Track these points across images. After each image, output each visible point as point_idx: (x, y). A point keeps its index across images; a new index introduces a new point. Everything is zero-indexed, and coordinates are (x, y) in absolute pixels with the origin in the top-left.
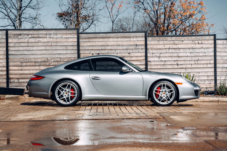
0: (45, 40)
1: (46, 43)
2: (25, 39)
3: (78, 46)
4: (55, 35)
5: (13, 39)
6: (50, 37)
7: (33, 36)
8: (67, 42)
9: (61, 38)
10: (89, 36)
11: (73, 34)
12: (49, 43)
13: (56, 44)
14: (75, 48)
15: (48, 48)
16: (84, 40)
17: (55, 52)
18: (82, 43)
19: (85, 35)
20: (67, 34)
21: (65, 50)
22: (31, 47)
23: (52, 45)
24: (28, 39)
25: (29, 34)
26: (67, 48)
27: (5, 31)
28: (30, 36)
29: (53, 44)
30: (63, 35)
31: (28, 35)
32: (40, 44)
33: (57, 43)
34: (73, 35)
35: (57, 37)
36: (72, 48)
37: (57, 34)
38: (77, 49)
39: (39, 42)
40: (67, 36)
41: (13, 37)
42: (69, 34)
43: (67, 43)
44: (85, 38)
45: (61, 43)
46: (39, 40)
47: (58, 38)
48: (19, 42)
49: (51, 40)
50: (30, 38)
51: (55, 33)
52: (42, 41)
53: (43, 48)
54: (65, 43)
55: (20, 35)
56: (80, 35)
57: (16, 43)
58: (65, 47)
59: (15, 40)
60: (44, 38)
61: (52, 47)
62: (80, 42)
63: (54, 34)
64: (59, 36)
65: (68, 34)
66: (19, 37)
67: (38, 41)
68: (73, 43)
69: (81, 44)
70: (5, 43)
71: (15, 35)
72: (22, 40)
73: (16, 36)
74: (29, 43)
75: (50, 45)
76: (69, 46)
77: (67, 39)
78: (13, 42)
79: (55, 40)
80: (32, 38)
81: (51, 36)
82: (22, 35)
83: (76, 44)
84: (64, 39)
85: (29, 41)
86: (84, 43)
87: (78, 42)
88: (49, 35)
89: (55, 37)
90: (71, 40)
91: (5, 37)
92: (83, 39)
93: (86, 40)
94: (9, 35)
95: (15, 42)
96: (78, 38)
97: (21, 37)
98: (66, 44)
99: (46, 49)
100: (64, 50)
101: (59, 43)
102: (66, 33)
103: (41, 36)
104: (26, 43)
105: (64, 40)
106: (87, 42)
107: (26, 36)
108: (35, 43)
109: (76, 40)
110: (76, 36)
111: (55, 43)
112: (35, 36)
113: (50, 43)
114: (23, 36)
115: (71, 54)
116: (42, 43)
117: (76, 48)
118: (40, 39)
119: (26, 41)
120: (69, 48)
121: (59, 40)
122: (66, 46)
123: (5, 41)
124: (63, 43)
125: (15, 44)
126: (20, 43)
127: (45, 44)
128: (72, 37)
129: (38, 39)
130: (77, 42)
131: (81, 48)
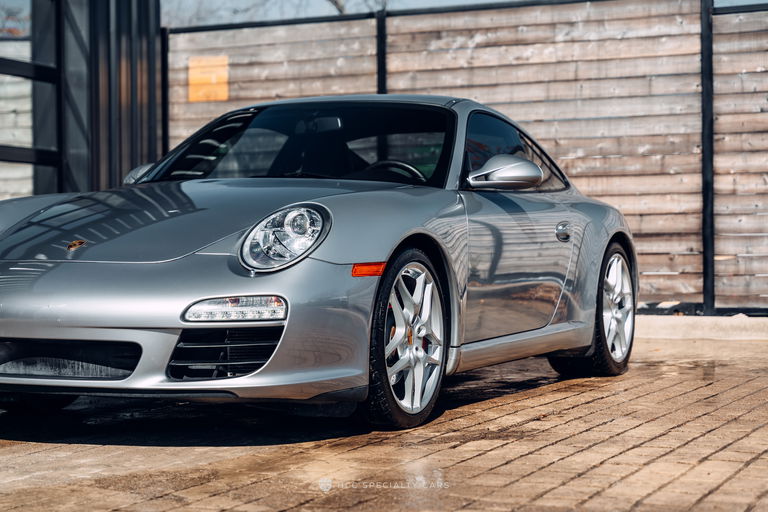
0: (548, 53)
1: (552, 67)
2: (460, 54)
3: (707, 73)
4: (593, 27)
5: (409, 56)
6: (568, 38)
7: (491, 36)
8: (653, 61)
9: (622, 39)
10: (760, 22)
11: (682, 15)
12: (564, 66)
13: (599, 69)
14: (689, 84)
15: (560, 91)
16: (735, 45)
17: (590, 111)
18: (725, 58)
19: (742, 16)
20: (649, 17)
21: (639, 100)
22: (485, 90)
23: (581, 75)
24: (469, 51)
25: (478, 30)
26: (650, 86)
27: (373, 22)
28: (479, 38)
29: (585, 71)
30: (633, 24)
31: (470, 32)
32: (522, 74)
33: (603, 65)
34: (679, 19)
35: (605, 35)
36: (673, 86)
37: (601, 22)
38: (700, 89)
39: (520, 62)
40: (650, 27)
41: (408, 47)
42: (663, 19)
43: (649, 61)
44: (742, 35)
45: (624, 63)
46: (517, 54)
47: (607, 43)
48: (430, 68)
49: (576, 51)
50: (479, 46)
51: (593, 17)
52: (531, 61)
53: (537, 92)
54: (642, 61)
55: (437, 34)
56: (718, 19)
57: (419, 75)
58: (639, 82)
59: (416, 62)
60: (543, 42)
61: (578, 84)
62: (715, 58)
63: (587, 22)
64: (611, 30)
65: (656, 20)
66: (434, 45)
67: (518, 59)
68: (680, 60)
69: (722, 65)
70: (371, 74)
71: (413, 35)
72: (447, 60)
73: (419, 41)
74: (476, 72)
75: (571, 76)
76: (661, 79)
77: (648, 44)
78: (406, 72)
79: (592, 52)
80: (488, 45)
81: (576, 33)
82: (444, 34)
83: (696, 64)
84: (635, 42)
85: (476, 63)
86: (735, 57)
87: (707, 55)
88: (566, 29)
89: (593, 36)
90: (668, 47)
91: (372, 49)
92: (729, 40)
93: (747, 44)
94: (390, 39)
95: (417, 67)
96: (707, 37)
97: (441, 43)
98: (643, 68)
99: (552, 94)
100: (634, 99)
101: (612, 65)
102: (646, 14)
103: (530, 34)
104: (462, 72)
105: (636, 50)
106: (749, 52)
107: (460, 40)
108: (500, 71)
109: (696, 45)
110: (697, 28)
111: (595, 65)
112: (503, 35)
113: (572, 67)
114: (450, 39)
115: (672, 118)
116: (535, 68)
117: (695, 85)
118: (527, 52)
119: (463, 63)
120: (659, 87)
121: (610, 50)
122: (644, 77)
123: (371, 66)
124: (632, 63)
125: (414, 79)
126: (434, 75)
127: (546, 74)
128: (674, 30)
129: (516, 51)
130: (698, 58)
131: (718, 85)
